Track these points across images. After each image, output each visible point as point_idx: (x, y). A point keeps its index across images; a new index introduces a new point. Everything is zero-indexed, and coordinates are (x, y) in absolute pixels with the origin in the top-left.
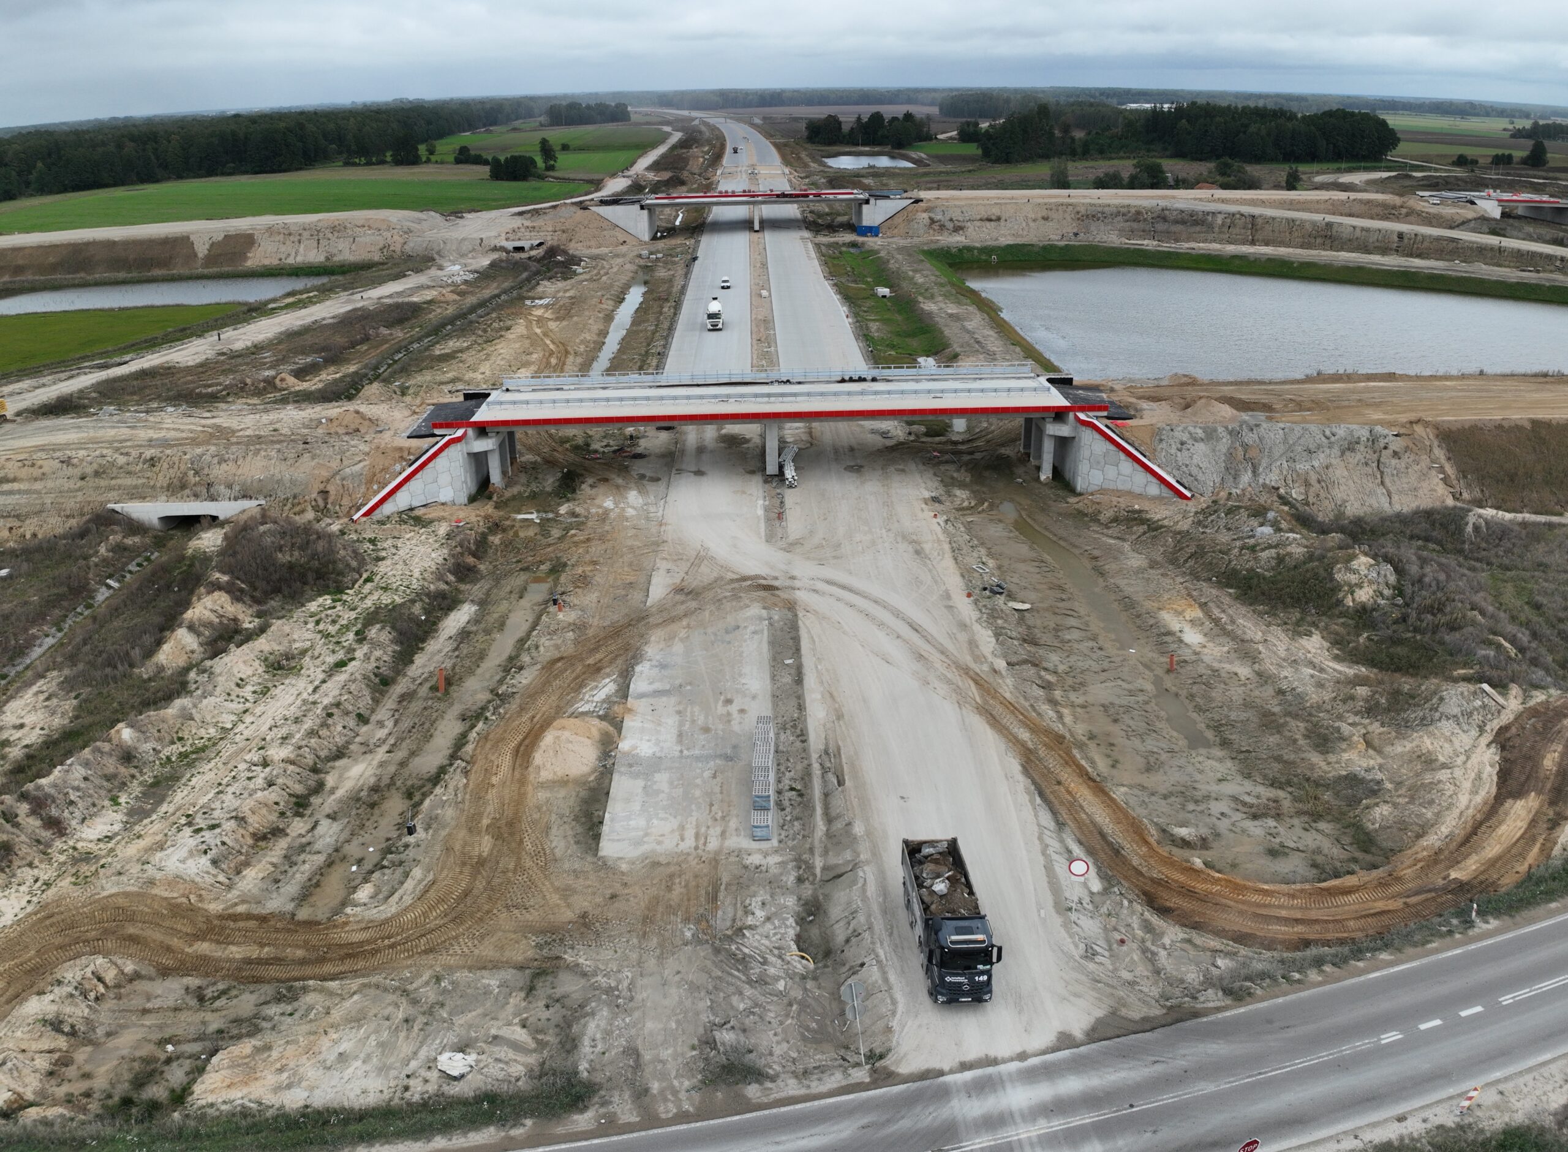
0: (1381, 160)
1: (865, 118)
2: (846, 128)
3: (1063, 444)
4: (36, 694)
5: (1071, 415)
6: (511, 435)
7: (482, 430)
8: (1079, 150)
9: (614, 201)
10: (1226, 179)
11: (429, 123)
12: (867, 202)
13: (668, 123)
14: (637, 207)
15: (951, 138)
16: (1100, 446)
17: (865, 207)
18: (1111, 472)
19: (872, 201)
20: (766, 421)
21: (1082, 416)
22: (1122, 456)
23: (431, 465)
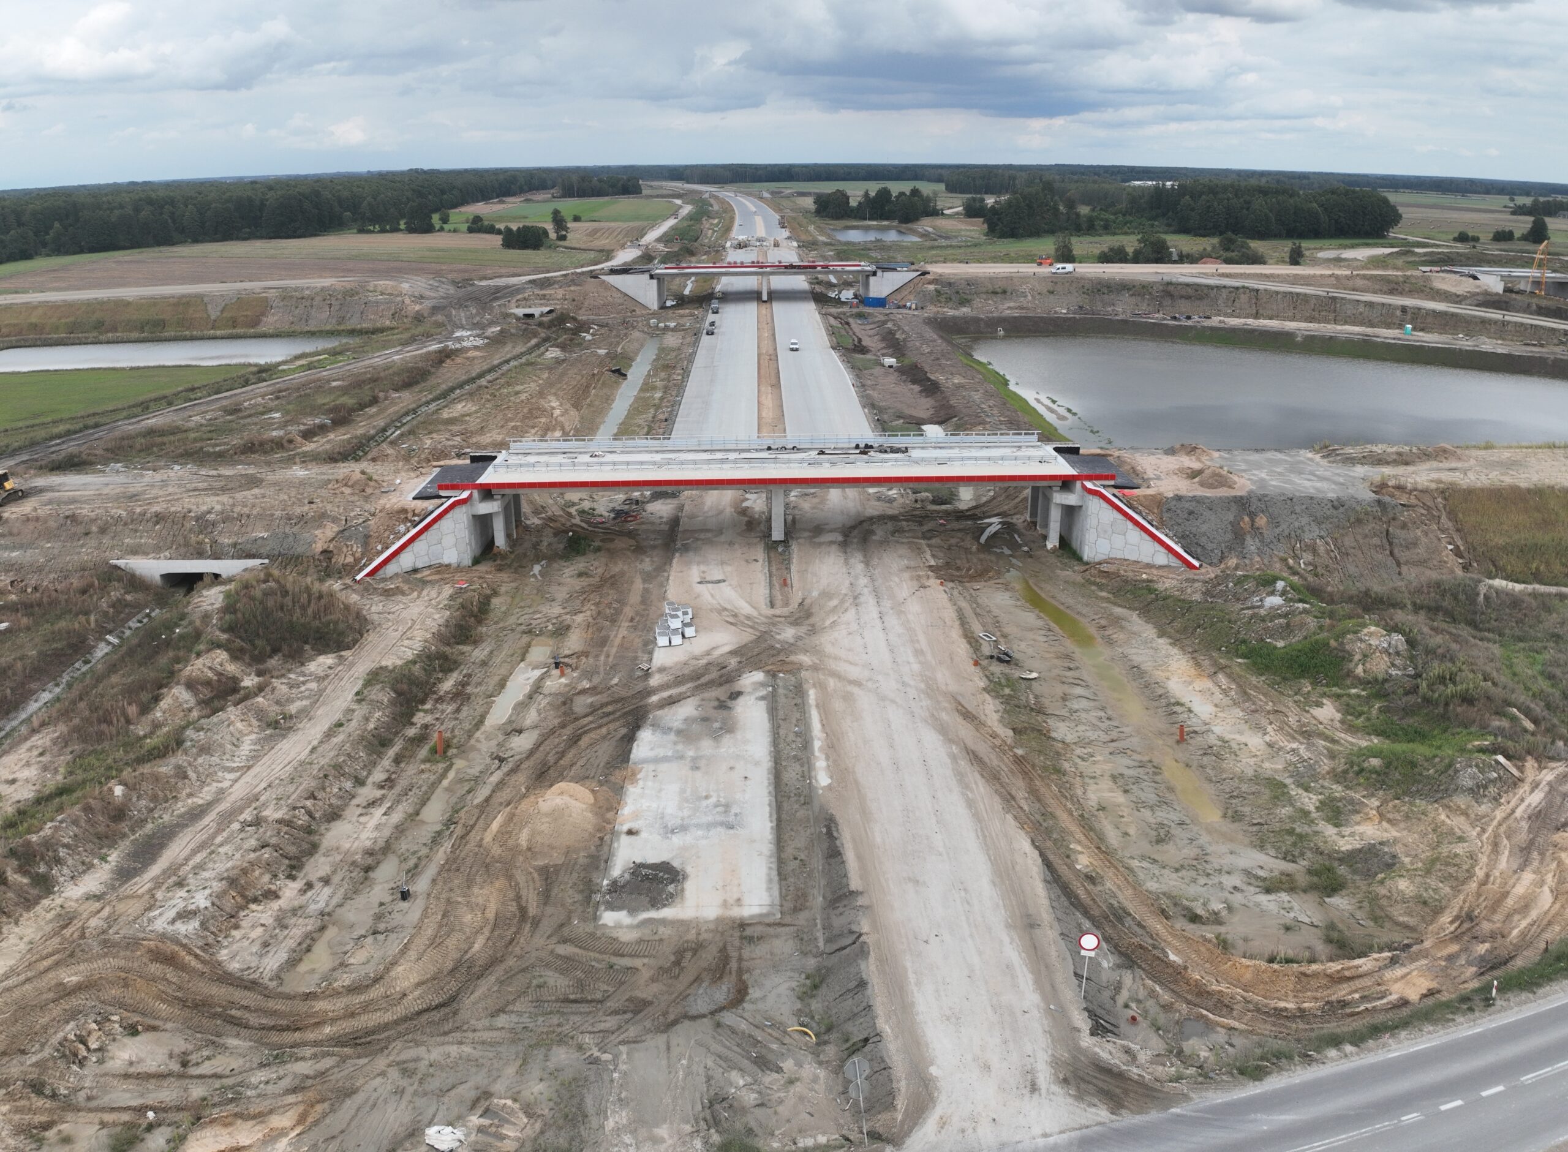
0: (1384, 237)
1: (872, 194)
2: (853, 203)
3: (1070, 513)
4: (30, 750)
5: (1078, 484)
6: (517, 498)
7: (487, 492)
8: (1084, 226)
9: (625, 270)
10: (1229, 254)
11: (443, 192)
12: (874, 274)
13: (678, 196)
14: (647, 276)
15: (957, 213)
16: (1108, 515)
17: (872, 279)
18: (1118, 541)
19: (879, 273)
20: (771, 487)
21: (1089, 485)
22: (1130, 524)
23: (435, 526)
